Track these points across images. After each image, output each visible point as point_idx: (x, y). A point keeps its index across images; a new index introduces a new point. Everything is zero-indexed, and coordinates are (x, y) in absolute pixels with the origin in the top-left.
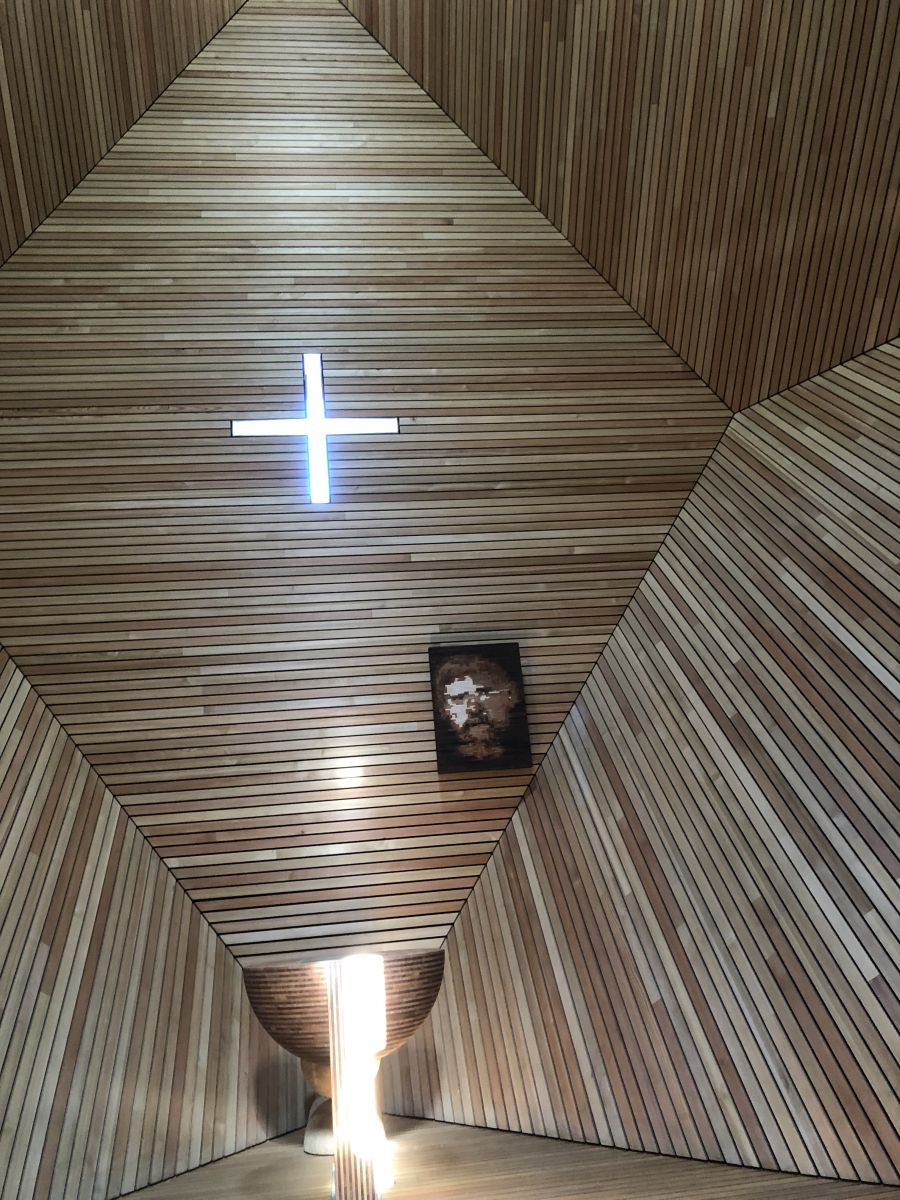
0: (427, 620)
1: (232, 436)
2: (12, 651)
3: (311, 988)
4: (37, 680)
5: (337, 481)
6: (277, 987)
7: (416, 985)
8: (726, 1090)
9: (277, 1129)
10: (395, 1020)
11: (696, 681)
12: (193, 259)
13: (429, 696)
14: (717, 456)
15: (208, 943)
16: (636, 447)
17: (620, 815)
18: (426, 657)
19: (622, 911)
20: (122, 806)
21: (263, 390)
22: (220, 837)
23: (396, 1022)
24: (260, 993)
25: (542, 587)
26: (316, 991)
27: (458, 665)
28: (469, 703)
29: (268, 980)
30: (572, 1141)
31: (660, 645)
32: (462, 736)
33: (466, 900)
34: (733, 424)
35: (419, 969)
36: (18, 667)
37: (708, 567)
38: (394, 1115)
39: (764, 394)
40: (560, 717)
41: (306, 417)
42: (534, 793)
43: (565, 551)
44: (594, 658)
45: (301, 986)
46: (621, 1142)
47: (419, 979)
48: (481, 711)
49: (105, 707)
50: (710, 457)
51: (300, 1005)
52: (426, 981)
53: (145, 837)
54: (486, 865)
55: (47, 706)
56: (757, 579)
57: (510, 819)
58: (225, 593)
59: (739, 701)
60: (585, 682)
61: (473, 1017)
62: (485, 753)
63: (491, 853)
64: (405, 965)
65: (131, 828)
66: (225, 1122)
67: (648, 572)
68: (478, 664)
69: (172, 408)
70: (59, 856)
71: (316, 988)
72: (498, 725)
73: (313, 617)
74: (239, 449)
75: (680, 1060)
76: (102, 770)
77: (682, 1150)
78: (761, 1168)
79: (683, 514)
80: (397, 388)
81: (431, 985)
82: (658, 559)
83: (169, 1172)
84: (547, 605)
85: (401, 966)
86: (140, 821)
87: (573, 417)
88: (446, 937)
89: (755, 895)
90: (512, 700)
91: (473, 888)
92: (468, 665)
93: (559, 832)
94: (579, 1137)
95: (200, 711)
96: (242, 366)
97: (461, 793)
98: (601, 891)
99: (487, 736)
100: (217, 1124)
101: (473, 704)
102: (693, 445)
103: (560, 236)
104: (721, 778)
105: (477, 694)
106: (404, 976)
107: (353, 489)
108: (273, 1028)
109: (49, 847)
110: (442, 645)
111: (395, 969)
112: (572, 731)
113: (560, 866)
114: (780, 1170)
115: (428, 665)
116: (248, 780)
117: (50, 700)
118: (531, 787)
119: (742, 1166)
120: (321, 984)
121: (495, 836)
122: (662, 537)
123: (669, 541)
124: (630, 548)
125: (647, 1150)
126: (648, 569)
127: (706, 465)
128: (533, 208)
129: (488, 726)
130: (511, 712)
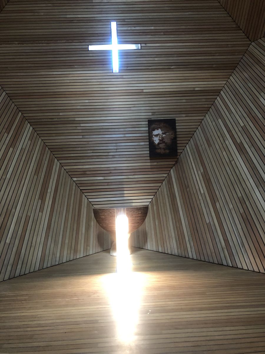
0: (148, 111)
1: (89, 51)
2: (27, 118)
4: (34, 127)
5: (121, 65)
6: (102, 214)
8: (225, 247)
9: (103, 249)
10: (133, 224)
11: (229, 131)
13: (147, 134)
14: (244, 58)
15: (85, 201)
16: (217, 54)
17: (202, 171)
18: (147, 123)
19: (200, 198)
20: (60, 163)
21: (98, 35)
22: (88, 173)
24: (97, 215)
25: (184, 101)
27: (157, 126)
28: (159, 137)
30: (182, 257)
31: (220, 120)
32: (157, 147)
33: (156, 192)
34: (251, 46)
35: (140, 211)
36: (28, 122)
37: (237, 95)
38: (134, 247)
39: (263, 35)
40: (187, 142)
41: (111, 44)
42: (178, 164)
43: (192, 89)
44: (199, 123)
46: (195, 257)
47: (141, 214)
48: (163, 139)
49: (54, 135)
50: (242, 58)
51: (108, 219)
53: (67, 172)
54: (162, 183)
55: (37, 134)
56: (252, 99)
57: (170, 171)
58: (87, 101)
59: (242, 138)
60: (195, 131)
61: (157, 223)
62: (164, 152)
63: (164, 180)
65: (63, 169)
67: (218, 97)
68: (163, 125)
69: (70, 41)
70: (43, 177)
71: (112, 215)
72: (168, 144)
73: (113, 109)
74: (91, 55)
75: (213, 239)
76: (54, 153)
77: (211, 261)
78: (232, 267)
79: (231, 78)
80: (141, 34)
81: (144, 215)
82: (222, 92)
83: (75, 258)
84: (185, 107)
85: (136, 210)
86: (65, 168)
87: (198, 44)
88: (150, 202)
89: (240, 195)
90: (173, 136)
91: (158, 189)
92: (160, 125)
93: (184, 175)
94: (184, 256)
95: (81, 137)
96: (91, 26)
97: (156, 163)
98: (195, 192)
99: (164, 147)
100: (87, 247)
101: (161, 137)
102: (236, 54)
104: (234, 161)
105: (162, 134)
107: (126, 68)
108: (101, 225)
109: (40, 174)
110: (152, 119)
111: (134, 211)
112: (190, 146)
113: (184, 185)
114: (238, 268)
115: (147, 125)
116: (95, 157)
117: (38, 132)
118: (177, 162)
119: (227, 266)
120: (114, 214)
121: (165, 175)
122: (223, 85)
123: (226, 86)
124: (213, 89)
125: (202, 260)
126: (218, 95)
127: (240, 61)
129: (165, 144)
130: (172, 140)
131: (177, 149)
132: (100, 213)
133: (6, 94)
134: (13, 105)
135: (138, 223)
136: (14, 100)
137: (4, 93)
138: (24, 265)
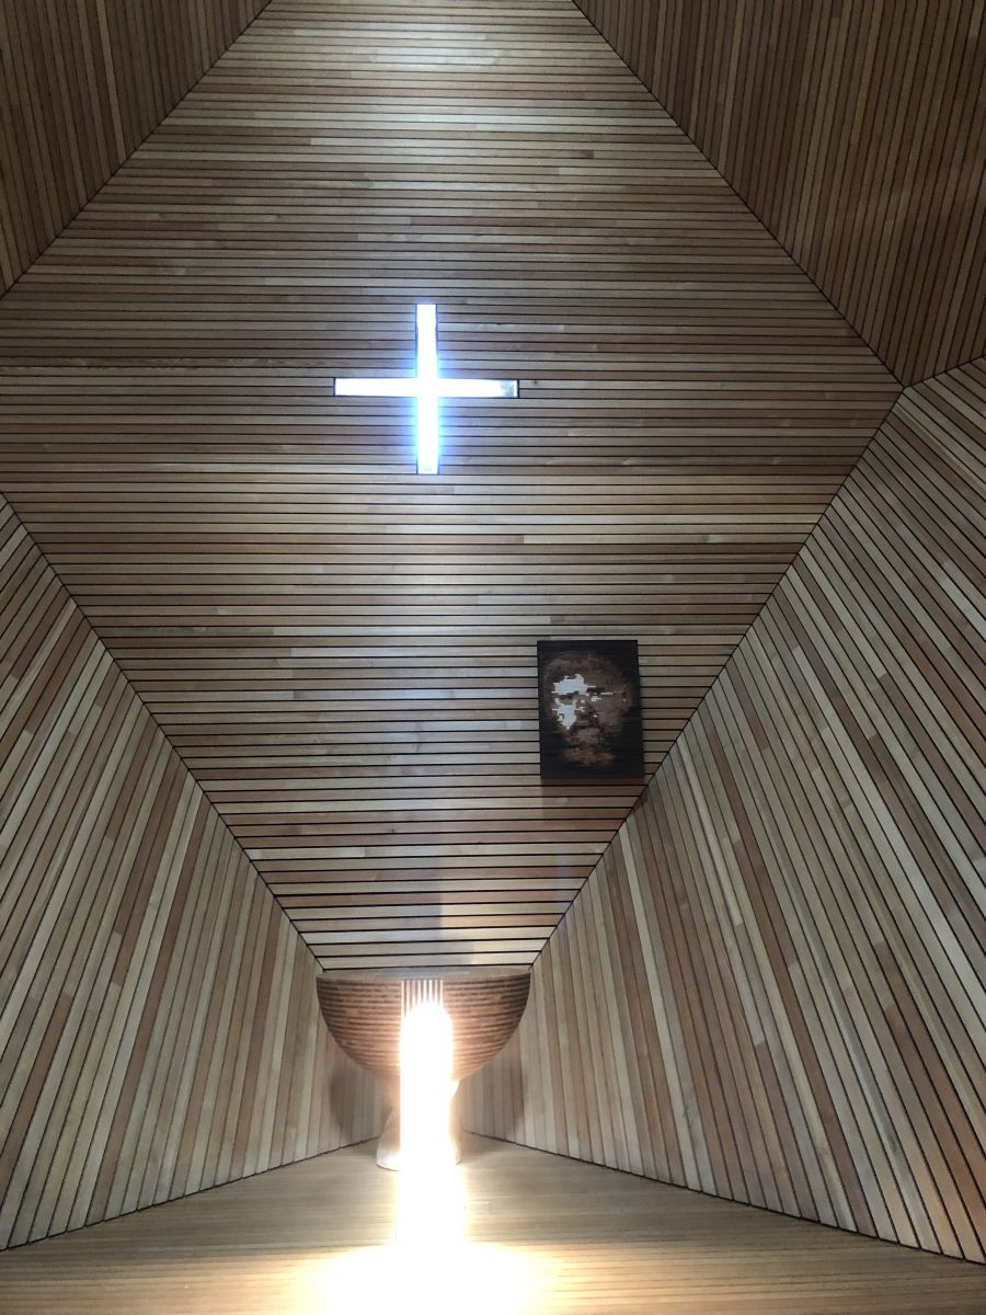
0: (538, 610)
1: (334, 396)
2: (95, 621)
4: (120, 654)
5: (449, 449)
6: (348, 1001)
7: (496, 1009)
8: (826, 1146)
9: (350, 1138)
10: (471, 1044)
11: (833, 694)
12: (301, 192)
13: (535, 693)
14: (880, 438)
15: (288, 940)
16: (786, 423)
17: (736, 836)
18: (534, 651)
19: (730, 942)
20: (204, 792)
21: (370, 345)
22: (305, 830)
24: (332, 1005)
25: (669, 579)
27: (569, 663)
28: (579, 704)
29: (341, 992)
30: (657, 1181)
31: (798, 652)
32: (568, 740)
33: (564, 914)
34: (902, 400)
35: (498, 992)
36: (100, 638)
37: (861, 567)
39: (941, 367)
40: (679, 724)
41: (415, 377)
42: (646, 805)
43: (696, 539)
44: (723, 660)
45: (374, 1002)
46: (709, 1188)
47: (500, 1003)
48: (591, 713)
49: (191, 686)
50: (873, 438)
52: (507, 1005)
53: (227, 826)
54: (587, 878)
55: (129, 681)
56: (913, 582)
57: (617, 831)
58: (320, 569)
59: (880, 721)
60: (710, 687)
61: (563, 1040)
62: (593, 758)
63: (595, 866)
64: (486, 988)
65: (213, 815)
66: (297, 1126)
67: (791, 568)
68: (592, 662)
69: (271, 362)
70: (134, 842)
72: (610, 730)
73: (414, 600)
74: (342, 411)
75: (780, 1109)
76: (183, 752)
77: (774, 1204)
79: (836, 503)
80: (518, 346)
81: (513, 1009)
82: (804, 553)
83: (235, 1175)
84: (672, 599)
85: (482, 988)
86: (222, 809)
87: (717, 386)
88: (540, 951)
89: (878, 939)
90: (626, 702)
91: (572, 902)
92: (579, 662)
93: (669, 850)
94: (666, 1177)
95: (290, 695)
96: (348, 317)
97: (565, 800)
98: (710, 918)
99: (595, 741)
100: (289, 1128)
101: (582, 705)
102: (853, 423)
103: (715, 174)
104: (852, 806)
105: (588, 695)
106: (484, 999)
107: (464, 460)
108: (344, 1042)
109: (125, 832)
110: (553, 638)
111: (474, 991)
112: (692, 741)
113: (667, 888)
114: (878, 1238)
115: (535, 659)
116: (337, 773)
117: (132, 675)
118: (642, 799)
119: (838, 1228)
120: (395, 1002)
121: (599, 848)
122: (811, 527)
123: (817, 532)
124: (774, 539)
125: (736, 1199)
126: (791, 564)
127: (867, 447)
128: (686, 139)
129: (598, 730)
130: (625, 715)
131: (641, 752)
132: (344, 995)
133: (29, 533)
134: (49, 574)
135: (490, 1040)
136: (53, 558)
137: (21, 532)
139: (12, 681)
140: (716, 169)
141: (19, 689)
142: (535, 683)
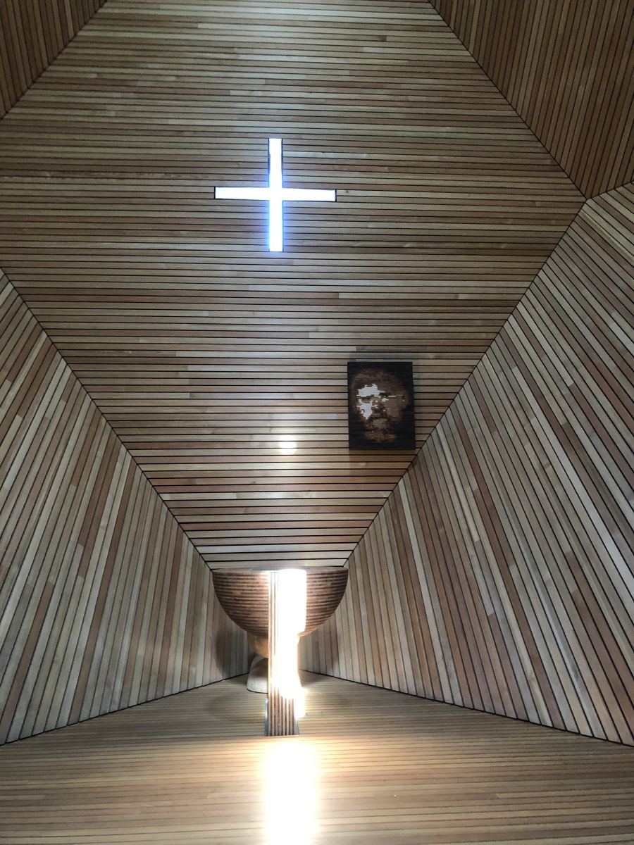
0: (348, 342)
1: (215, 199)
2: (59, 346)
3: (257, 588)
4: (76, 367)
5: (288, 236)
6: (234, 586)
7: (328, 591)
8: (534, 676)
9: (230, 673)
10: (312, 613)
11: (539, 397)
12: (192, 61)
13: (346, 396)
14: (570, 232)
15: (188, 550)
16: (510, 221)
17: (475, 486)
18: (345, 369)
19: (472, 552)
20: (132, 457)
21: (239, 165)
22: (198, 482)
23: (313, 615)
24: (223, 589)
25: (433, 323)
26: (262, 590)
27: (368, 377)
28: (374, 403)
29: (230, 580)
30: (425, 698)
31: (516, 370)
32: (367, 426)
33: (363, 535)
34: (585, 207)
35: (331, 581)
36: (63, 357)
37: (556, 314)
38: (307, 671)
39: (612, 185)
40: (438, 416)
41: (268, 187)
42: (416, 467)
43: (452, 297)
44: (466, 376)
45: (251, 586)
46: (458, 701)
47: (330, 588)
48: (382, 409)
49: (123, 389)
50: (565, 232)
51: (250, 599)
52: (335, 589)
53: (148, 479)
54: (378, 513)
55: (82, 385)
56: (592, 325)
57: (397, 483)
59: (569, 414)
60: (458, 393)
61: (364, 613)
62: (383, 438)
63: (383, 506)
64: (322, 578)
65: (138, 471)
66: (196, 666)
68: (383, 376)
69: (172, 176)
70: (89, 488)
71: (261, 588)
72: (394, 420)
73: (268, 335)
74: (219, 209)
75: (504, 655)
76: (118, 432)
77: (500, 711)
78: (553, 727)
79: (541, 274)
80: (336, 167)
81: (339, 592)
82: (520, 306)
83: (159, 694)
84: (436, 335)
85: (320, 578)
86: (144, 468)
87: (465, 196)
88: (348, 559)
89: (567, 549)
90: (405, 402)
91: (368, 528)
92: (375, 376)
93: (431, 495)
94: (431, 696)
95: (187, 396)
96: (223, 146)
97: (364, 464)
98: (458, 537)
99: (385, 426)
100: (191, 667)
101: (376, 403)
102: (553, 222)
103: (467, 53)
104: (551, 466)
105: (380, 397)
106: (320, 585)
107: (299, 242)
108: (231, 612)
109: (83, 482)
110: (357, 360)
111: (315, 580)
112: (446, 426)
113: (430, 518)
114: (566, 730)
115: (346, 374)
116: (219, 445)
117: (85, 381)
118: (413, 463)
119: (541, 725)
120: (266, 586)
121: (386, 494)
122: (525, 289)
123: (529, 293)
124: (499, 297)
125: (476, 708)
126: (511, 313)
127: (561, 238)
128: (448, 29)
129: (386, 420)
130: (404, 410)
131: (414, 434)
132: (231, 582)
133: (15, 288)
134: (29, 315)
136: (31, 305)
137: (10, 287)
138: (33, 713)
139: (7, 384)
140: (468, 50)
141: (13, 388)
142: (346, 389)
